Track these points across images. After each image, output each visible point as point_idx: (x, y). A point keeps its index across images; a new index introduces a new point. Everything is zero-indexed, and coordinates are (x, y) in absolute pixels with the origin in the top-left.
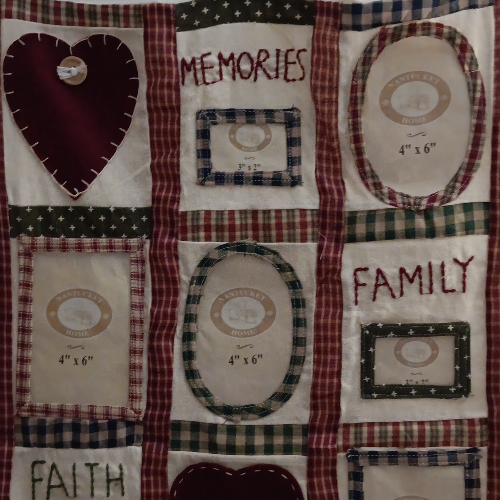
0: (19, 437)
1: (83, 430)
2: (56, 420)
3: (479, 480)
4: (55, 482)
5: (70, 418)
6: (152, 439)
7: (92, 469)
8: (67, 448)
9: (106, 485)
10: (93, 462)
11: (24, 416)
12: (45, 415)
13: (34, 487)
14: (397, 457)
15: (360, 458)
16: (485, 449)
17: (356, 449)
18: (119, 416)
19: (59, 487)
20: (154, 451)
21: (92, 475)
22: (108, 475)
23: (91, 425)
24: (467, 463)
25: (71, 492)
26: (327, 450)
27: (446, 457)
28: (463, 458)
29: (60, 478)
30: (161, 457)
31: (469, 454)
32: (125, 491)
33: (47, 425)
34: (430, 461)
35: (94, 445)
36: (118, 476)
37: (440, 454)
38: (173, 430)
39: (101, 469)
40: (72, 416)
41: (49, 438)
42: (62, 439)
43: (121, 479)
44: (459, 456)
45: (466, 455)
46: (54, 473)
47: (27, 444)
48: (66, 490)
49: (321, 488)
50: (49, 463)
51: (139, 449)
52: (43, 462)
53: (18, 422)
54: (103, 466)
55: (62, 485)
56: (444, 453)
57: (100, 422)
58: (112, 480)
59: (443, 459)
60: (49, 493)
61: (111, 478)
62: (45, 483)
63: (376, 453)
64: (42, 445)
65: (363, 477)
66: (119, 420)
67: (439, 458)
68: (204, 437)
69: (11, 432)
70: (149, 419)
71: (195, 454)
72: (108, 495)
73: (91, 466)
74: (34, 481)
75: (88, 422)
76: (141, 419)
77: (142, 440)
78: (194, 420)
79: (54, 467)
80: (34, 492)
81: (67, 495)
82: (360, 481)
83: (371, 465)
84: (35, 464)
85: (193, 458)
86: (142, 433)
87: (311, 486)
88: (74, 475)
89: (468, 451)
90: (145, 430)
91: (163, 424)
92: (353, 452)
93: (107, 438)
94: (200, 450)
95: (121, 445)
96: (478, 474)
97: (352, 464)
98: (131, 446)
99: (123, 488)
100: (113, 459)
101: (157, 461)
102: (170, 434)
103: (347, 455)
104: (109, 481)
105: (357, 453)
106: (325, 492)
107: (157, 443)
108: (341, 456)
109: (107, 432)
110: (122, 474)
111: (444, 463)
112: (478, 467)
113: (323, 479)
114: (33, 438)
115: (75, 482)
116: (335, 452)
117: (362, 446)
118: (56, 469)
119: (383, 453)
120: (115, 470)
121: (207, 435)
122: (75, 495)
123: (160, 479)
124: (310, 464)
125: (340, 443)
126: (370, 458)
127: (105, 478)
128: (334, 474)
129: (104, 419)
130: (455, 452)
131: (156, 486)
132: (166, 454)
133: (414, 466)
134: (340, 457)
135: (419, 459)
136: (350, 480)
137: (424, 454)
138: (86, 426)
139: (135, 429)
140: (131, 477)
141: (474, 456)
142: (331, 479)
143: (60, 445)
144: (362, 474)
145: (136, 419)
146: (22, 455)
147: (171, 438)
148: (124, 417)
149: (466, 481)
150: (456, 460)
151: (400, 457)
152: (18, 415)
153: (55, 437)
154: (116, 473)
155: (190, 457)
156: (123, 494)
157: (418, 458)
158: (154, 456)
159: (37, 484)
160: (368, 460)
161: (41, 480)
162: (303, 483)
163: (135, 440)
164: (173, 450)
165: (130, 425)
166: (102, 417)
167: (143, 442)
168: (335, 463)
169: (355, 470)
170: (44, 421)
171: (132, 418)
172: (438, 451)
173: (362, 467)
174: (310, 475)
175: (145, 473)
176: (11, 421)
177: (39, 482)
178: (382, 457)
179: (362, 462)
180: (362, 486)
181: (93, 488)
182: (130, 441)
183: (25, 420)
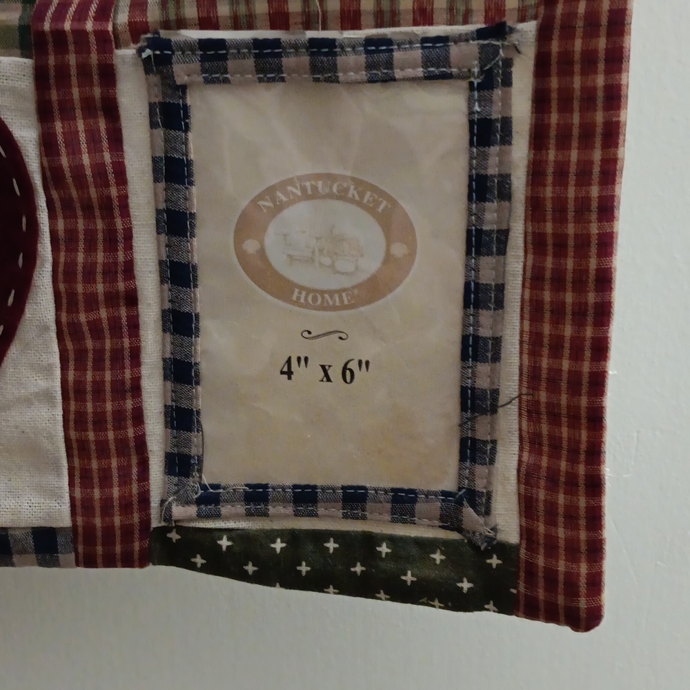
3: (507, 122)
14: (279, 55)
15: (174, 59)
16: (529, 28)
17: (164, 34)
24: (476, 70)
26: (80, 35)
27: (417, 54)
28: (465, 55)
31: (482, 42)
34: (369, 66)
37: (399, 45)
44: (454, 50)
45: (474, 45)
49: (74, 150)
56: (411, 43)
59: (408, 60)
63: (221, 43)
65: (187, 116)
67: (397, 55)
82: (180, 129)
83: (208, 81)
87: (48, 144)
89: (480, 34)
92: (157, 43)
96: (506, 102)
97: (154, 79)
103: (140, 51)
105: (167, 44)
106: (86, 160)
108: (125, 55)
111: (410, 72)
112: (507, 82)
113: (81, 125)
116: (107, 42)
117: (181, 24)
119: (238, 45)
124: (41, 78)
125: (123, 17)
126: (204, 59)
128: (111, 110)
130: (443, 40)
133: (328, 80)
134: (123, 57)
135: (340, 60)
136: (153, 125)
137: (354, 45)
141: (496, 49)
142: (102, 125)
144: (186, 108)
149: (471, 123)
150: (446, 61)
151: (288, 55)
157: (335, 54)
160: (196, 65)
162: (26, 135)
168: (108, 75)
169: (164, 94)
172: (394, 38)
173: (184, 88)
174: (44, 113)
178: (234, 57)
179: (183, 71)
180: (186, 143)
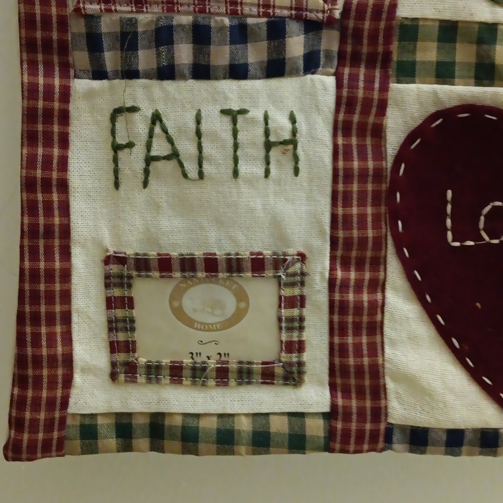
0: (80, 58)
1: (214, 37)
2: (158, 20)
4: (160, 148)
5: (187, 13)
6: (355, 60)
7: (234, 122)
8: (183, 77)
9: (262, 153)
10: (236, 108)
11: (89, 12)
12: (134, 9)
13: (115, 160)
18: (291, 8)
19: (167, 158)
20: (361, 84)
21: (235, 133)
22: (267, 133)
23: (232, 27)
25: (191, 168)
29: (170, 140)
30: (376, 95)
32: (301, 165)
33: (140, 29)
35: (238, 72)
36: (287, 136)
38: (401, 40)
39: (253, 121)
40: (191, 8)
41: (145, 58)
42: (173, 58)
43: (292, 142)
46: (157, 129)
47: (99, 74)
48: (181, 165)
50: (147, 111)
51: (331, 81)
52: (134, 109)
53: (77, 27)
54: (257, 114)
55: (174, 155)
57: (250, 21)
58: (275, 144)
60: (147, 172)
61: (272, 139)
62: (139, 152)
64: (131, 74)
66: (290, 17)
68: (464, 54)
69: (64, 49)
70: (353, 13)
71: (447, 87)
72: (267, 173)
73: (233, 115)
74: (116, 148)
75: (227, 21)
76: (337, 14)
77: (335, 62)
78: (447, 16)
79: (156, 118)
80: (116, 172)
81: (185, 175)
84: (117, 112)
85: (441, 96)
86: (335, 48)
88: (199, 134)
90: (343, 41)
91: (382, 25)
93: (265, 57)
94: (457, 80)
95: (294, 73)
98: (313, 73)
99: (296, 159)
100: (276, 100)
101: (367, 103)
102: (395, 47)
104: (268, 146)
107: (366, 67)
109: (265, 44)
110: (294, 132)
114: (110, 59)
115: (200, 147)
118: (161, 121)
120: (281, 124)
121: (474, 48)
122: (201, 175)
123: (369, 141)
127: (262, 139)
129: (259, 16)
131: (363, 157)
132: (384, 88)
138: (222, 28)
139: (321, 39)
140: (313, 137)
143: (167, 72)
145: (326, 15)
146: (90, 95)
147: (395, 57)
148: (299, 12)
152: (77, 10)
153: (159, 55)
154: (282, 128)
155: (435, 93)
156: (296, 171)
158: (361, 93)
159: (122, 154)
161: (130, 145)
163: (322, 63)
164: (399, 82)
165: (312, 27)
166: (255, 10)
167: (338, 65)
170: (133, 23)
171: (317, 11)
175: (341, 128)
176: (63, 23)
177: (126, 150)
181: (236, 160)
182: (311, 64)
183: (91, 19)
